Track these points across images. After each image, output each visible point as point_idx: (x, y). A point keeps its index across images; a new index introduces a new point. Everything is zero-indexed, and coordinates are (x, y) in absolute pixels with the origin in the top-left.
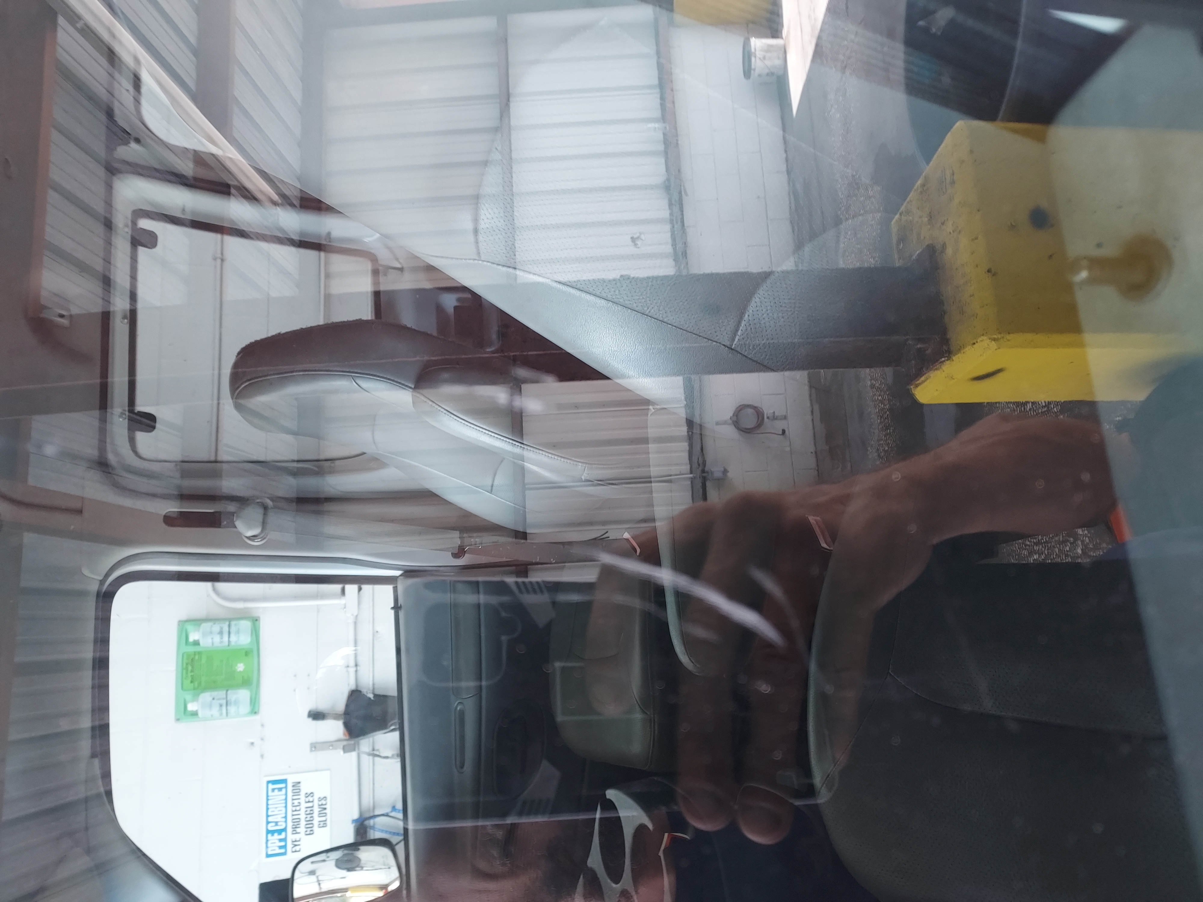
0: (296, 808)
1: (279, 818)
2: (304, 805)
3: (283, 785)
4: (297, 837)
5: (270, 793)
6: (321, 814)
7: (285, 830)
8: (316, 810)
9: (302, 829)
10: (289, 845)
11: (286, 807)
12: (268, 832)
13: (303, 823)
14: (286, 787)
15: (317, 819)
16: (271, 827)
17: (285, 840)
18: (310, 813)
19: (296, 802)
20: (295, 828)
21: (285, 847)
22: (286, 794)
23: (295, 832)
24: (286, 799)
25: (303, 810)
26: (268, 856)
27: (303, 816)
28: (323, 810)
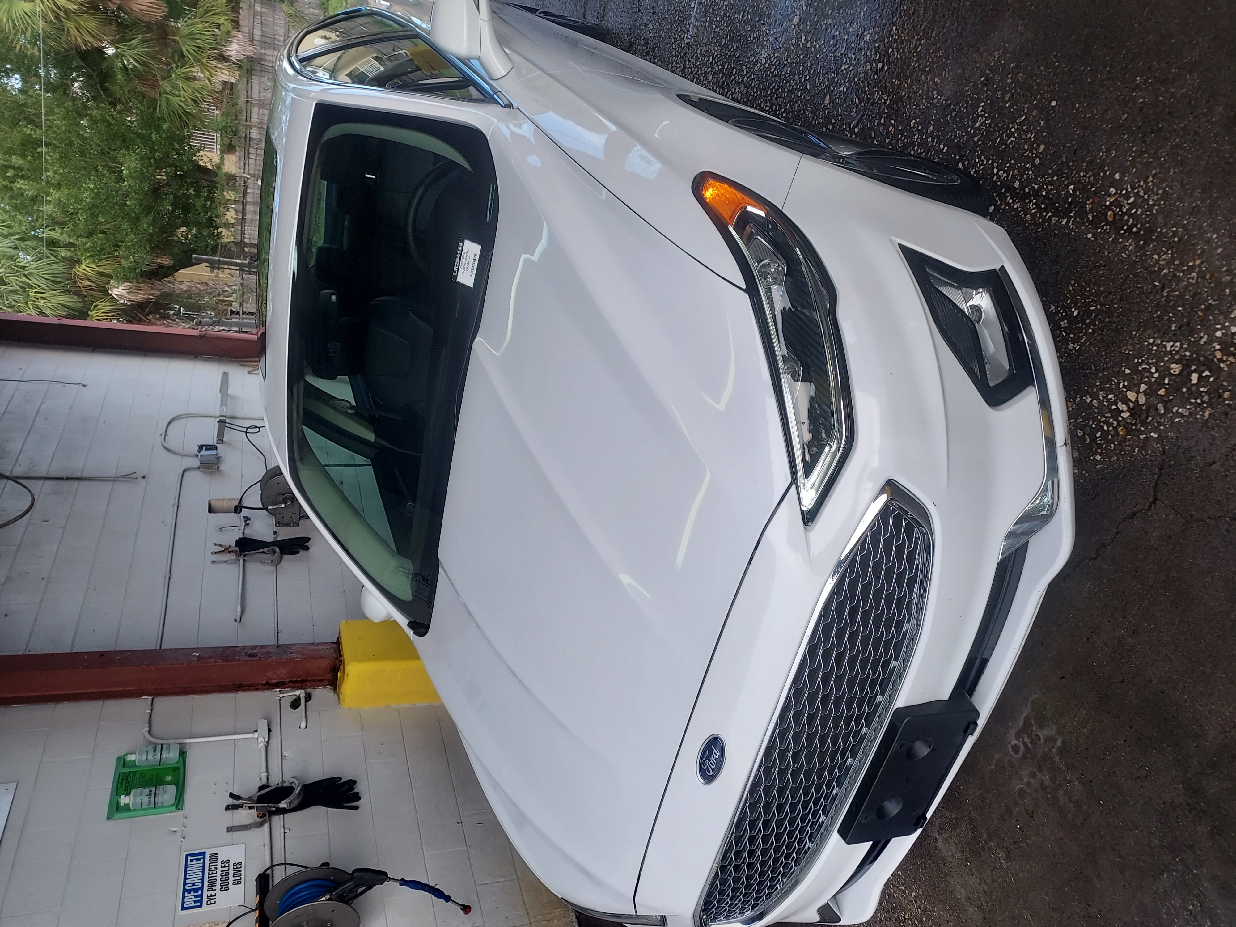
0: (212, 872)
1: (196, 880)
2: (219, 870)
3: (200, 857)
4: (213, 893)
5: (189, 863)
7: (202, 888)
8: (231, 872)
9: (218, 887)
10: (205, 900)
11: (203, 872)
12: (185, 890)
13: (219, 882)
14: (204, 859)
15: (231, 881)
16: (188, 887)
17: (201, 896)
18: (225, 875)
19: (213, 868)
20: (212, 884)
21: (201, 901)
22: (204, 863)
23: (210, 889)
24: (204, 866)
25: (219, 873)
26: (183, 908)
27: (219, 877)
28: (237, 872)
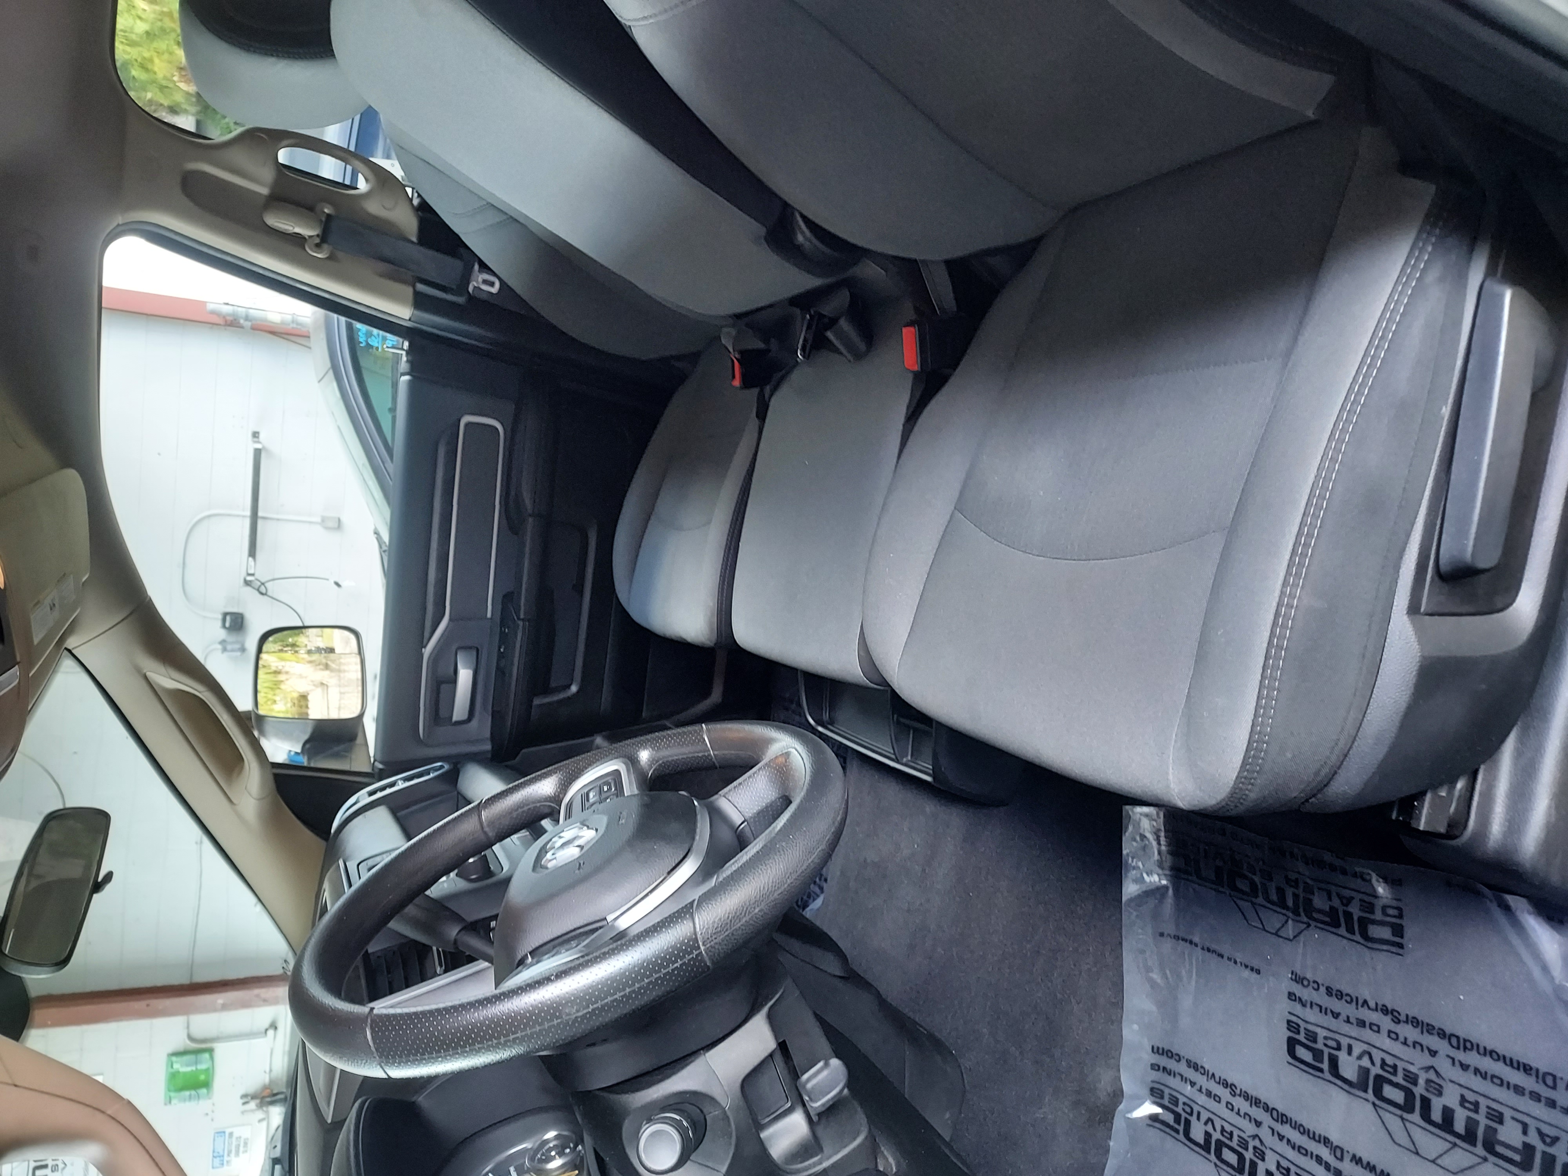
0: (230, 1144)
1: (220, 1150)
2: (234, 1143)
3: (223, 1134)
4: (229, 1159)
5: (216, 1138)
6: (244, 1147)
7: (223, 1156)
8: (242, 1144)
9: (233, 1154)
10: (225, 1163)
11: (224, 1144)
12: (214, 1157)
13: (233, 1152)
14: (225, 1135)
15: (241, 1150)
16: (215, 1154)
17: (223, 1161)
18: (238, 1147)
19: (230, 1142)
20: (229, 1152)
21: (223, 1164)
22: (225, 1138)
23: (228, 1155)
24: (224, 1141)
25: (234, 1145)
26: (213, 1168)
27: (234, 1148)
28: (246, 1144)
